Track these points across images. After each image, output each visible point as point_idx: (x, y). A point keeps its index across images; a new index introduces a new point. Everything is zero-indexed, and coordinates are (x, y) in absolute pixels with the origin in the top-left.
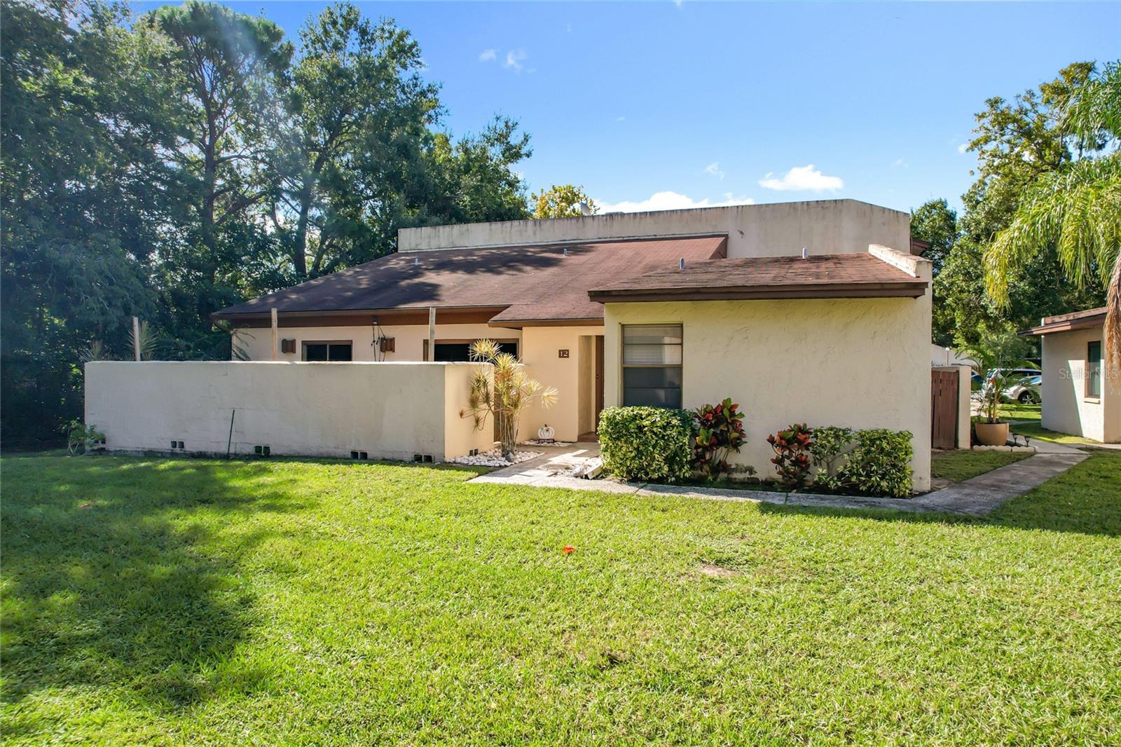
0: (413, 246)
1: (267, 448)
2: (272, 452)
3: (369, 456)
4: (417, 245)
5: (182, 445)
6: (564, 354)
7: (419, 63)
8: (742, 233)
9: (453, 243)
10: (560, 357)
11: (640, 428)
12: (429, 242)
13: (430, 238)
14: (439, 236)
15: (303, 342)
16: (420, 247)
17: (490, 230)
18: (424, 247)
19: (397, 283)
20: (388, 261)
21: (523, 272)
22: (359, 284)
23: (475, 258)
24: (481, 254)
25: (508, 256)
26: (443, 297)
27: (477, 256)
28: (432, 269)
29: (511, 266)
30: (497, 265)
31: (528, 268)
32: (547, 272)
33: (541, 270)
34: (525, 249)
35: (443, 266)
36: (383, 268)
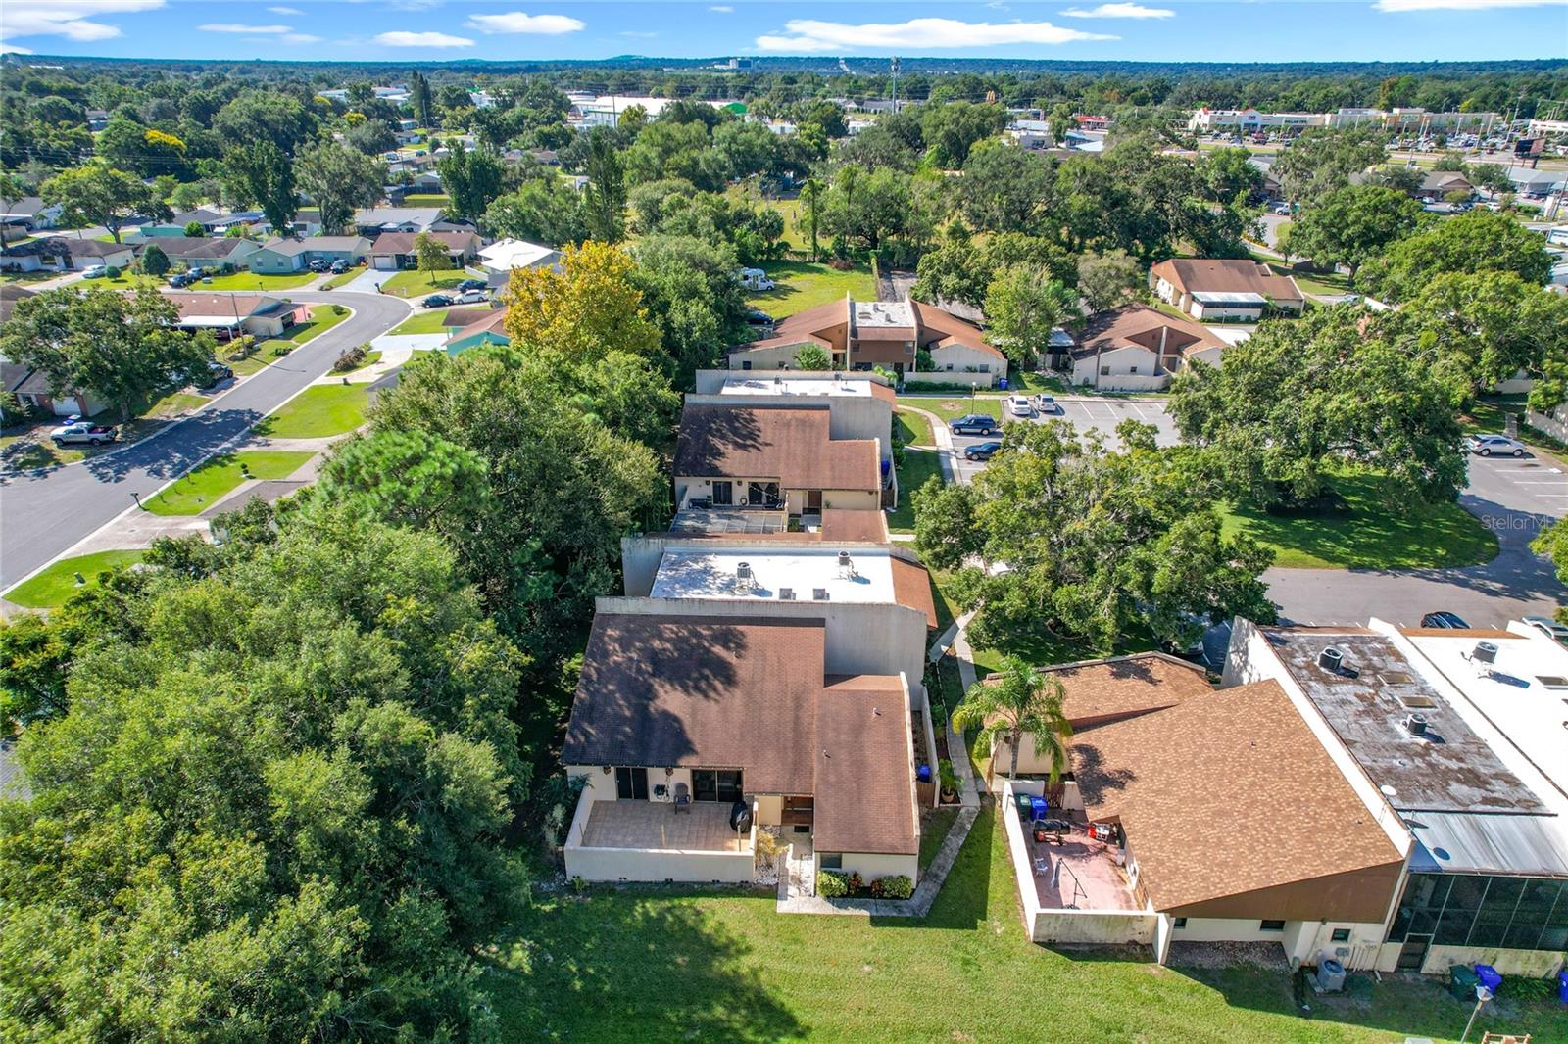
1: (671, 880)
2: (674, 882)
3: (721, 885)
5: (625, 877)
6: (777, 802)
11: (832, 883)
19: (646, 707)
20: (600, 637)
21: (719, 695)
22: (620, 706)
23: (668, 646)
24: (668, 634)
25: (693, 647)
26: (698, 747)
27: (668, 640)
28: (653, 675)
29: (706, 678)
30: (695, 675)
31: (720, 686)
32: (737, 699)
33: (730, 692)
34: (698, 628)
35: (657, 666)
36: (611, 661)
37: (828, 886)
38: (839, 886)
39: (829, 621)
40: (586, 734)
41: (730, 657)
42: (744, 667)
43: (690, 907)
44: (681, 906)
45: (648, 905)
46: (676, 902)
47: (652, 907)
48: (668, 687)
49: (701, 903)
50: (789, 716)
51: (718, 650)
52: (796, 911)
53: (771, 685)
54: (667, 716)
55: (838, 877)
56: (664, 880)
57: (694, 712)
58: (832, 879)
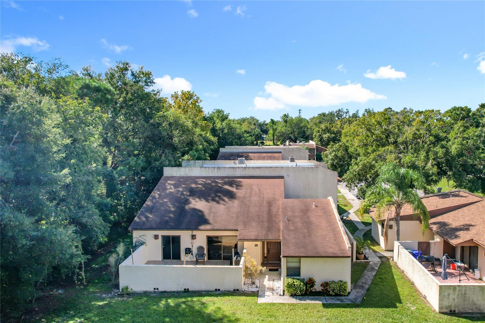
0: (170, 174)
1: (188, 289)
2: (190, 290)
3: (220, 290)
5: (158, 289)
6: (256, 245)
8: (288, 176)
11: (295, 285)
12: (177, 173)
13: (177, 171)
14: (180, 171)
16: (172, 174)
19: (184, 207)
20: (164, 184)
21: (226, 202)
22: (169, 207)
23: (200, 186)
24: (200, 182)
25: (213, 186)
26: (211, 221)
27: (200, 184)
28: (190, 196)
29: (219, 197)
30: (213, 195)
31: (226, 199)
32: (236, 203)
33: (232, 201)
34: (217, 180)
35: (193, 193)
36: (168, 191)
37: (292, 286)
38: (300, 285)
40: (147, 218)
41: (234, 189)
42: (240, 193)
43: (198, 301)
44: (192, 301)
45: (169, 301)
46: (189, 299)
47: (171, 302)
48: (197, 200)
49: (205, 299)
50: (265, 209)
51: (226, 187)
52: (271, 302)
53: (255, 199)
54: (195, 210)
55: (298, 280)
56: (183, 290)
57: (210, 209)
58: (295, 281)
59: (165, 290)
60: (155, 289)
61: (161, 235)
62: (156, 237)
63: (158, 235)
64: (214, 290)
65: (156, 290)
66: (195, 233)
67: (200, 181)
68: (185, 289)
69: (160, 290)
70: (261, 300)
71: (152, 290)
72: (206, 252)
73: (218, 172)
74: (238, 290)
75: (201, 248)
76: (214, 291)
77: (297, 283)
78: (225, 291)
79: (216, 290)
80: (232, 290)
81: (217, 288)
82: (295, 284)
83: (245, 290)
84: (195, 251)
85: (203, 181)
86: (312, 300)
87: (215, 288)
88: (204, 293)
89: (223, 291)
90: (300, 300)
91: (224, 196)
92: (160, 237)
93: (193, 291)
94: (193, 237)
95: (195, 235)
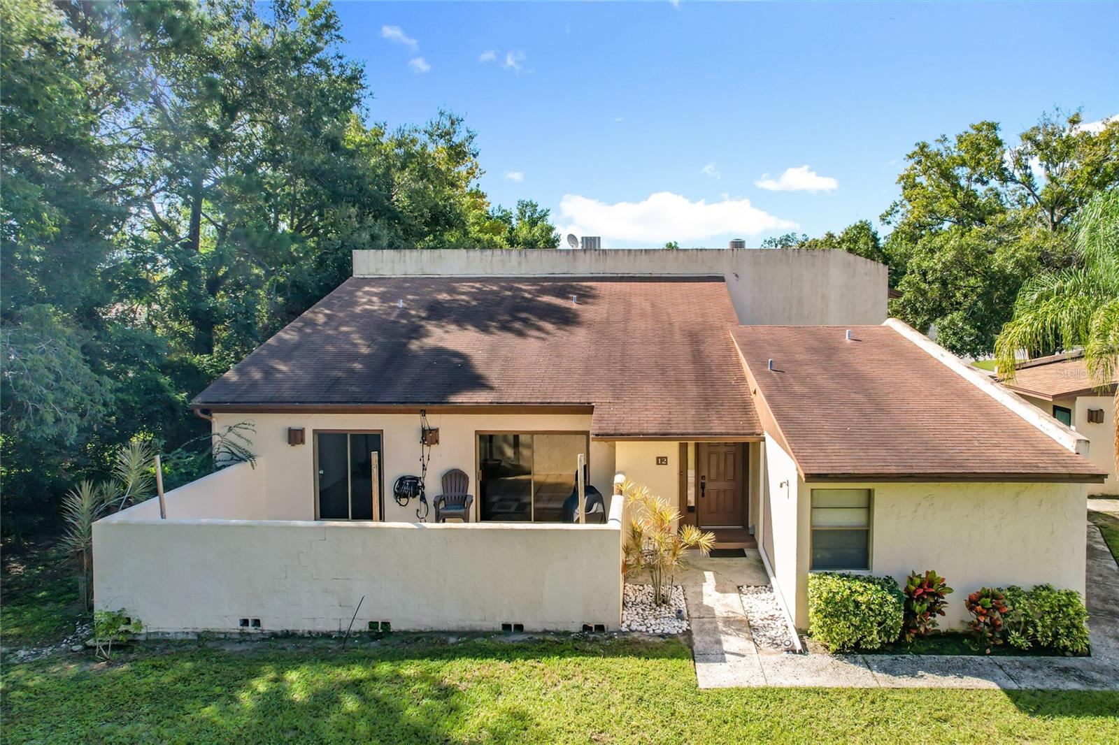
0: (372, 270)
1: (386, 624)
2: (394, 627)
3: (525, 628)
4: (377, 270)
5: (257, 623)
6: (662, 461)
7: (338, 37)
8: (737, 276)
9: (422, 269)
10: (658, 464)
11: (857, 605)
12: (393, 267)
13: (393, 262)
14: (404, 261)
15: (314, 430)
16: (381, 272)
17: (468, 257)
18: (386, 272)
19: (405, 345)
20: (352, 293)
21: (548, 333)
22: (355, 345)
23: (464, 297)
24: (465, 290)
25: (504, 298)
26: (495, 382)
27: (463, 294)
28: (428, 318)
29: (525, 321)
30: (504, 318)
31: (548, 326)
32: (579, 336)
33: (564, 330)
34: (516, 285)
35: (438, 312)
36: (358, 310)
37: (846, 607)
38: (881, 605)
39: (729, 277)
40: (269, 371)
41: (572, 305)
42: (589, 312)
43: (424, 677)
44: (396, 678)
46: (385, 668)
48: (452, 327)
49: (454, 671)
51: (549, 299)
53: (641, 325)
54: (439, 352)
55: (870, 580)
56: (361, 626)
57: (493, 349)
58: (857, 586)
59: (290, 628)
60: (245, 622)
61: (315, 431)
62: (295, 437)
63: (302, 431)
64: (500, 628)
65: (250, 629)
66: (433, 420)
67: (465, 287)
68: (373, 625)
69: (268, 626)
70: (710, 676)
71: (233, 626)
72: (473, 490)
73: (520, 264)
74: (600, 628)
75: (454, 478)
76: (499, 633)
77: (868, 595)
78: (546, 632)
79: (506, 627)
80: (576, 627)
81: (513, 621)
82: (860, 599)
83: (634, 627)
84: (433, 487)
85: (473, 287)
86: (945, 671)
87: (505, 621)
88: (452, 640)
89: (537, 633)
90: (889, 670)
91: (542, 318)
92: (309, 437)
93: (406, 633)
94: (429, 436)
95: (437, 430)
